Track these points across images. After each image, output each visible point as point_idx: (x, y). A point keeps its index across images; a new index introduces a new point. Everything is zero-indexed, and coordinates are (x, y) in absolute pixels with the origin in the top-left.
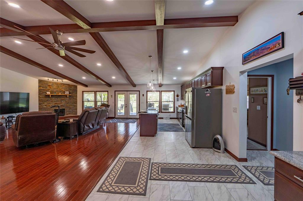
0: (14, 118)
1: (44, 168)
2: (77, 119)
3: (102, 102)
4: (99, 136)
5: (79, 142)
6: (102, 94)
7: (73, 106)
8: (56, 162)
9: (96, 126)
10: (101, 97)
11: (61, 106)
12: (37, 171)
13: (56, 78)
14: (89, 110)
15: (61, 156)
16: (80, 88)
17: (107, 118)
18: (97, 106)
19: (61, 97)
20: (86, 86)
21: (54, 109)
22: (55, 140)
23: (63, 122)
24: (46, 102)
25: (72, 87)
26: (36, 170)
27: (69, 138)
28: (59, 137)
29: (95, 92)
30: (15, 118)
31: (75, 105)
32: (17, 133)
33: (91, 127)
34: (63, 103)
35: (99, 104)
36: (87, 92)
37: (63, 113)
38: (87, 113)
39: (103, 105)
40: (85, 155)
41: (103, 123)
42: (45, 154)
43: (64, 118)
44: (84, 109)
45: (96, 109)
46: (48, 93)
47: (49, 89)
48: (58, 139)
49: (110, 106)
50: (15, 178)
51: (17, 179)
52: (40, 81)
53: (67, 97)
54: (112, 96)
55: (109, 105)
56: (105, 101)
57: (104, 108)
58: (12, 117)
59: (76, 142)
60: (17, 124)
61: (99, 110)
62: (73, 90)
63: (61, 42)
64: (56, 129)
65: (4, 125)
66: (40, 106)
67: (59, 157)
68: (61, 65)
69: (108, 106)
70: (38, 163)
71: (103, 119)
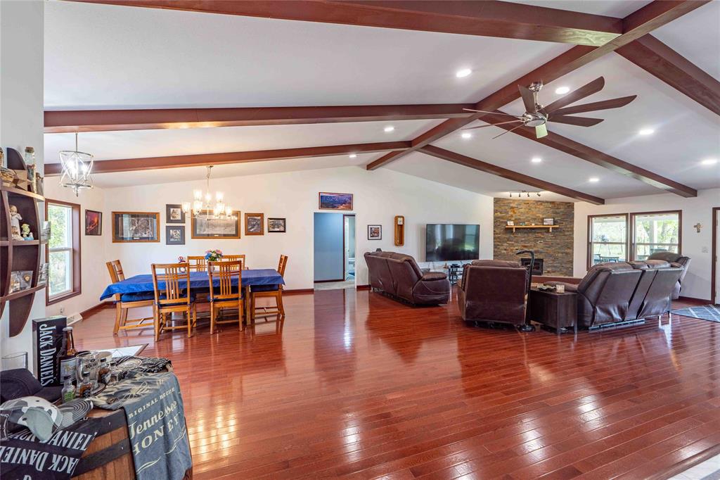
0: (458, 269)
1: (505, 376)
2: (576, 286)
3: (656, 247)
4: (643, 349)
5: (578, 347)
6: (655, 223)
7: (562, 253)
8: (526, 374)
9: (631, 317)
10: (649, 230)
11: (536, 252)
12: (494, 376)
13: (525, 191)
14: (609, 267)
15: (537, 366)
16: (582, 209)
17: (673, 300)
18: (637, 259)
19: (535, 233)
20: (600, 201)
21: (520, 257)
22: (524, 327)
23: (541, 289)
24: (506, 242)
25: (561, 207)
26: (491, 374)
27: (554, 330)
28: (533, 322)
29: (630, 217)
30: (462, 269)
31: (568, 251)
32: (464, 294)
33: (617, 316)
34: (540, 246)
35: (643, 252)
36: (602, 219)
37: (538, 268)
38: (603, 276)
39: (659, 256)
40: (598, 388)
41: (658, 313)
42: (505, 349)
43: (544, 281)
44: (593, 264)
45: (634, 267)
46: (511, 224)
47: (512, 216)
48: (530, 325)
49: (690, 260)
50: (460, 373)
51: (463, 376)
52: (497, 201)
53: (548, 232)
54: (698, 227)
55: (686, 259)
56: (668, 242)
57: (664, 266)
58: (457, 267)
59: (572, 345)
60: (464, 280)
61: (644, 271)
62: (565, 214)
63: (539, 107)
64: (526, 302)
65: (448, 278)
66: (496, 250)
67: (530, 365)
68: (537, 160)
69: (680, 260)
70: (494, 361)
71: (660, 301)
